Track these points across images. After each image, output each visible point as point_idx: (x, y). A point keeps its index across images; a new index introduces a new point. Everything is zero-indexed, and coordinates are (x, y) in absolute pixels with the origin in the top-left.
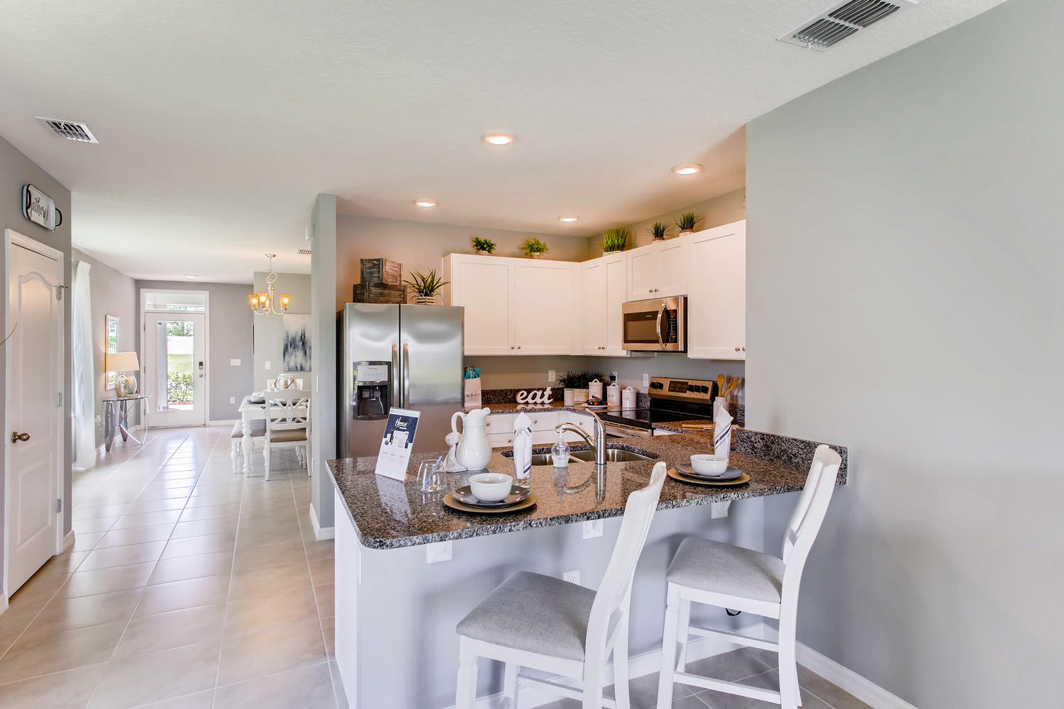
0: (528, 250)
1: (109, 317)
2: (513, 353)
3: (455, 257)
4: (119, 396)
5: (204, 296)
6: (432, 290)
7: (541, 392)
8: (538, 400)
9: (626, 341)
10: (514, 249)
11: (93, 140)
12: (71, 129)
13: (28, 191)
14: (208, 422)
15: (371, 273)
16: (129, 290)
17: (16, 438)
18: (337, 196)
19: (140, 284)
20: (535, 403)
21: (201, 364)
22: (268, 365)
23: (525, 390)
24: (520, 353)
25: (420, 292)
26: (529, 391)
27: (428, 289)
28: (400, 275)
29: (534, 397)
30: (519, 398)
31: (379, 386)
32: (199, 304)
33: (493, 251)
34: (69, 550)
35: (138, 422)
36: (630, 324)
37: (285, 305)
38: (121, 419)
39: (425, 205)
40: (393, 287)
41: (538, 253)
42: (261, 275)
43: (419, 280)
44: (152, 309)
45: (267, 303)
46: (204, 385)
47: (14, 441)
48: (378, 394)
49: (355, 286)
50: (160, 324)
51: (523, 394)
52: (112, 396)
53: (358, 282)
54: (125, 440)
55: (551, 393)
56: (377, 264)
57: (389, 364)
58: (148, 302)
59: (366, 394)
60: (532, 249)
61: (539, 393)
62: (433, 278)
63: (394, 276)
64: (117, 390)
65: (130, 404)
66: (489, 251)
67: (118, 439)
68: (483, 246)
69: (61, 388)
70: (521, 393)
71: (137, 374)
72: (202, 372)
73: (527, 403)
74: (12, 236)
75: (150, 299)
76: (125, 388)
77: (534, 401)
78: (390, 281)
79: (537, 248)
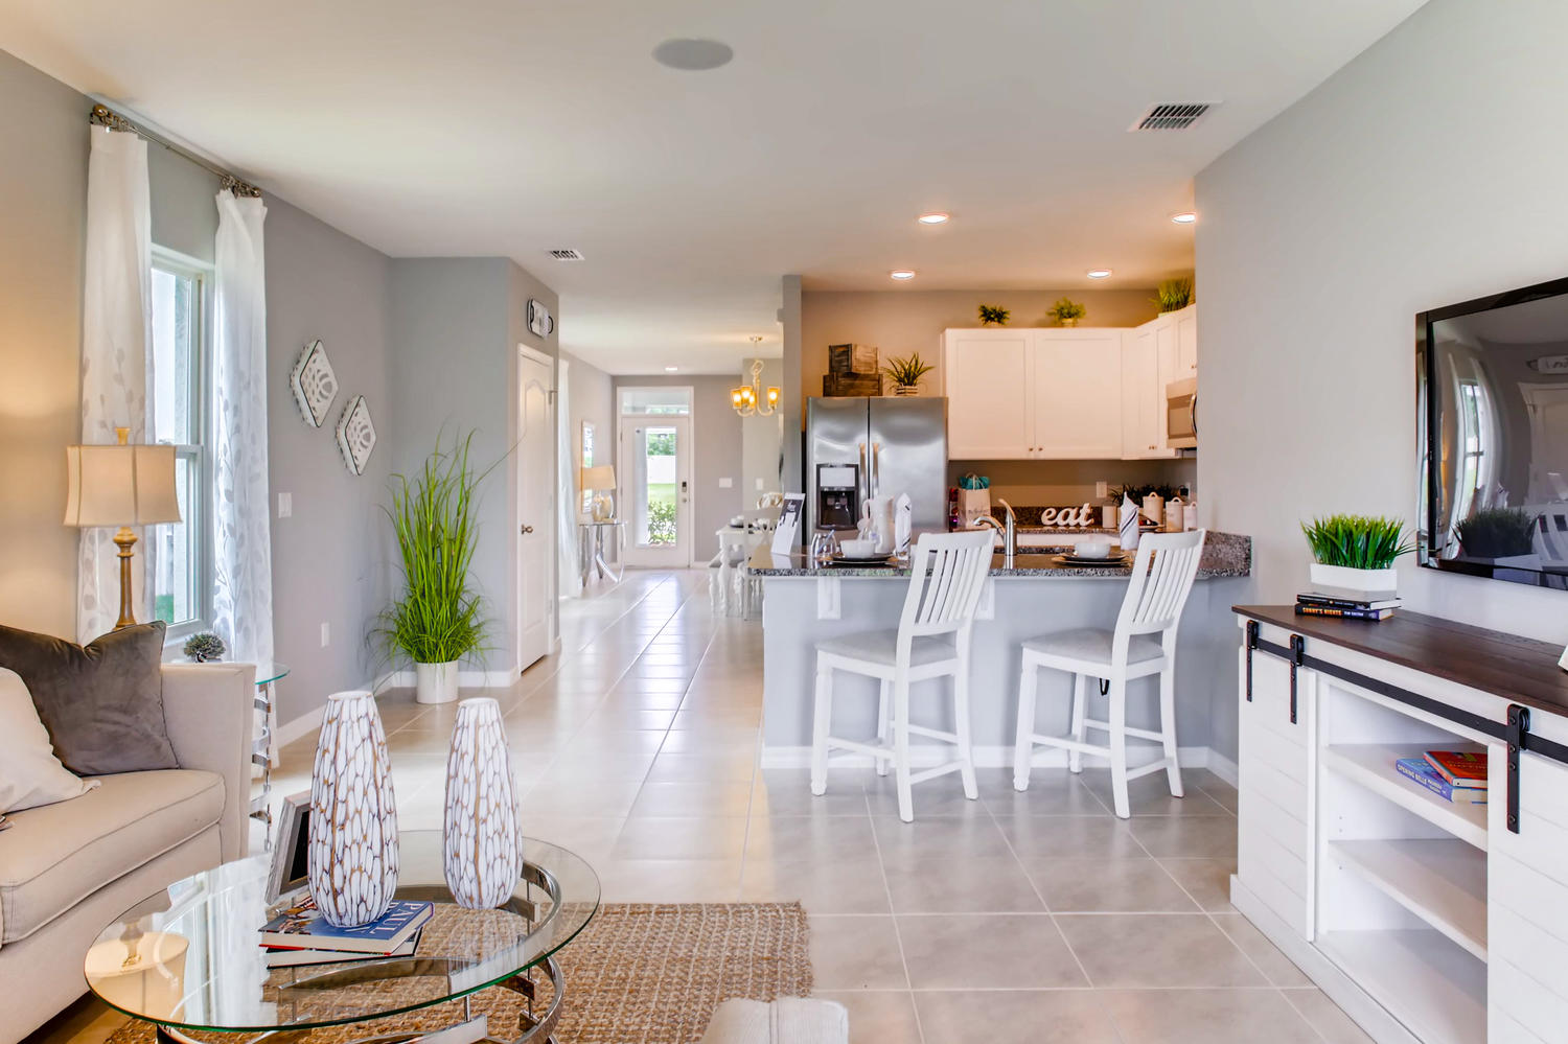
0: (1057, 317)
1: (585, 423)
2: (1032, 456)
3: (952, 335)
4: (595, 519)
5: (688, 392)
6: (915, 377)
7: (1075, 510)
8: (1071, 521)
9: (1171, 436)
10: (1042, 315)
11: (581, 257)
12: (565, 253)
13: (532, 306)
14: (693, 564)
15: (840, 362)
16: (604, 388)
17: (526, 530)
18: (801, 277)
19: (617, 381)
20: (1068, 525)
21: (684, 484)
22: (760, 484)
23: (1055, 508)
24: (1042, 456)
25: (900, 380)
26: (1059, 510)
27: (908, 378)
28: (876, 362)
29: (1066, 517)
30: (1045, 519)
31: (846, 492)
32: (682, 404)
33: (1006, 321)
34: (558, 653)
35: (614, 558)
36: (1175, 412)
37: (773, 402)
38: (597, 549)
39: (902, 276)
40: (866, 377)
41: (1070, 320)
42: (748, 362)
43: (899, 368)
44: (630, 413)
45: (752, 400)
46: (689, 513)
47: (523, 532)
48: (844, 501)
49: (825, 377)
50: (638, 431)
51: (1050, 513)
52: (588, 520)
53: (827, 372)
54: (601, 577)
55: (1089, 511)
56: (847, 350)
57: (856, 467)
58: (625, 404)
59: (830, 501)
60: (1065, 313)
61: (1073, 512)
62: (917, 361)
63: (867, 364)
64: (594, 513)
65: (606, 530)
66: (999, 322)
67: (594, 574)
68: (993, 316)
69: (551, 492)
70: (1047, 511)
71: (614, 493)
72: (686, 496)
73: (1056, 525)
74: (524, 349)
75: (628, 397)
76: (601, 511)
77: (1065, 523)
78: (862, 370)
79: (1068, 313)
